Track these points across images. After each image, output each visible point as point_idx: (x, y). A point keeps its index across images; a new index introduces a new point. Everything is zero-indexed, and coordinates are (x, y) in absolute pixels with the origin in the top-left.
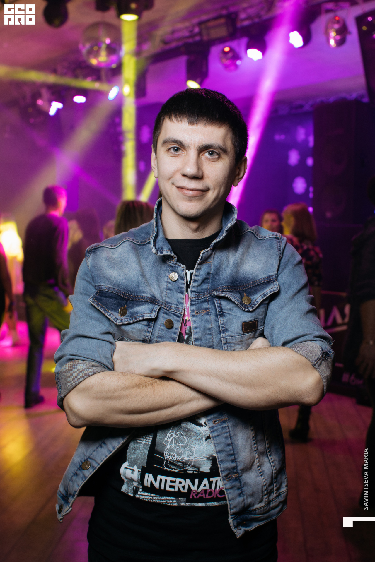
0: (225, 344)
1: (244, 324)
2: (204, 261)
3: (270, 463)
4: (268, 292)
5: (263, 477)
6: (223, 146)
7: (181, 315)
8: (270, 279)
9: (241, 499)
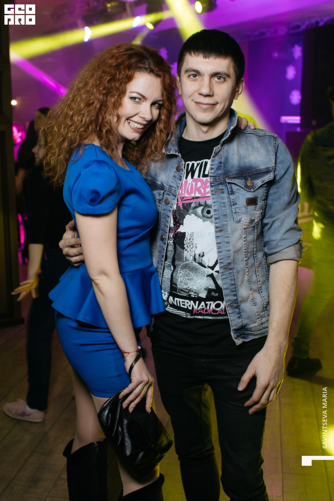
0: (235, 213)
1: (248, 200)
2: (216, 154)
3: (261, 297)
4: (266, 179)
5: (256, 307)
6: (227, 73)
7: (176, 195)
8: (268, 169)
9: (240, 320)
